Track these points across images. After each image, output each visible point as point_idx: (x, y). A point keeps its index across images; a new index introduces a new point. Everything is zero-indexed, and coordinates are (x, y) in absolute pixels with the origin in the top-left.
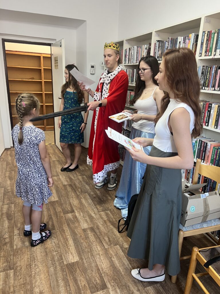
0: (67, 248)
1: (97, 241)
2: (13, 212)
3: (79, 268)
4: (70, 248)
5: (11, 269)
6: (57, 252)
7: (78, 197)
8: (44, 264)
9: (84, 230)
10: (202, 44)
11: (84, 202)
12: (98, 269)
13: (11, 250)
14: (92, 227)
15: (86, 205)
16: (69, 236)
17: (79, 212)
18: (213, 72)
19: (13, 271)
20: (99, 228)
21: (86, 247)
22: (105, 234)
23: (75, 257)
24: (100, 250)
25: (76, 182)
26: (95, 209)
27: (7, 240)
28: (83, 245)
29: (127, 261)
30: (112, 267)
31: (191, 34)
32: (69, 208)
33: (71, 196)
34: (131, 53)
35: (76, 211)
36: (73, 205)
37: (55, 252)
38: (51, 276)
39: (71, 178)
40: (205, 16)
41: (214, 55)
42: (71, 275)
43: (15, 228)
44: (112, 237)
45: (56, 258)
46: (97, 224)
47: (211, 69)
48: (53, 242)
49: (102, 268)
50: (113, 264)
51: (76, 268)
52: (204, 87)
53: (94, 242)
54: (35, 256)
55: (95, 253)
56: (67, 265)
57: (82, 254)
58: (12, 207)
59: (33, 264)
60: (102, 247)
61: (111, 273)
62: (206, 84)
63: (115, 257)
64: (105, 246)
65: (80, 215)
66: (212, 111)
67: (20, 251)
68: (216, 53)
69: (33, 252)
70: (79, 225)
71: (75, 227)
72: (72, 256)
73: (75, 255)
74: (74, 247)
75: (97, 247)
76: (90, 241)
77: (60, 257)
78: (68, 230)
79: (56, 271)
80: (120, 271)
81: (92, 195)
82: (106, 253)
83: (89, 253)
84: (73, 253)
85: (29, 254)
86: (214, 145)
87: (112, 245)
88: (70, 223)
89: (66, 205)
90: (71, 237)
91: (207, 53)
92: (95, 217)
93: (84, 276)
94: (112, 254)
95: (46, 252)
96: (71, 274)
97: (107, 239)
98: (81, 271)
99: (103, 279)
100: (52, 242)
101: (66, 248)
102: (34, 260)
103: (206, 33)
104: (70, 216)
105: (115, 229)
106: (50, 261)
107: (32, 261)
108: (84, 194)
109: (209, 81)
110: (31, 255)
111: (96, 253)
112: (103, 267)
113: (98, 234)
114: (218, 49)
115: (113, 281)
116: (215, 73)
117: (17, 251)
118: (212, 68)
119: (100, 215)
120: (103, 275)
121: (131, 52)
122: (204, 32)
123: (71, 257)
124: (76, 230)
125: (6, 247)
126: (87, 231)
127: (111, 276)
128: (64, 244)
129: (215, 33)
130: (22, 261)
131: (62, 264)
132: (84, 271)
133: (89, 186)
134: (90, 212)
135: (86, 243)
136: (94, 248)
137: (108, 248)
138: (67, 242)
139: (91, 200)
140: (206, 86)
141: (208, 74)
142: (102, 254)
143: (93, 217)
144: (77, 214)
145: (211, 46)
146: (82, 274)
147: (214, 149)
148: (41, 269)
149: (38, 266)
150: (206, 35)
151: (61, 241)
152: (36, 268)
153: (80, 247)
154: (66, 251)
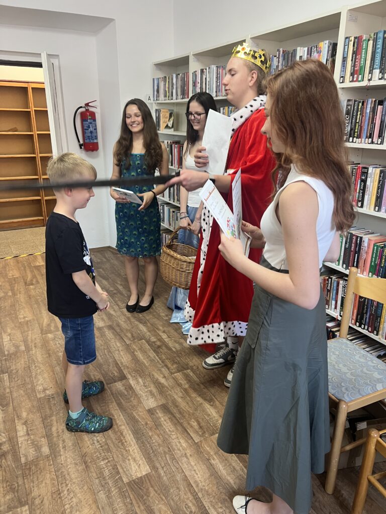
0: (125, 449)
1: (177, 429)
2: (8, 390)
3: (152, 487)
4: (130, 448)
5: (22, 504)
6: (107, 461)
7: (128, 348)
8: (85, 488)
9: (151, 412)
10: (344, 59)
11: (142, 358)
12: (190, 485)
13: (17, 467)
14: (164, 404)
15: (146, 362)
16: (124, 425)
17: (134, 376)
18: (368, 111)
19: (27, 507)
20: (177, 404)
21: (159, 445)
22: (189, 415)
23: (142, 466)
24: (185, 447)
25: (120, 321)
26: (163, 369)
27: (6, 448)
28: (154, 441)
29: (239, 462)
30: (213, 477)
31: (323, 41)
32: (115, 372)
33: (114, 347)
34: (206, 78)
35: (129, 376)
36: (122, 364)
37: (103, 460)
38: (103, 508)
39: (110, 314)
40: (349, 10)
41: (369, 80)
42: (140, 503)
43: (16, 421)
44: (203, 419)
45: (106, 473)
46: (173, 398)
47: (363, 104)
48: (95, 442)
49: (196, 482)
50: (213, 470)
51: (147, 487)
52: (351, 139)
53: (173, 433)
54: (66, 473)
55: (178, 454)
56: (129, 484)
57: (154, 459)
58: (5, 379)
59: (64, 489)
60: (189, 441)
61: (215, 488)
62: (355, 132)
63: (215, 458)
64: (194, 438)
65: (138, 383)
66: (369, 180)
67: (34, 467)
68: (372, 75)
69: (60, 465)
70: (140, 402)
71: (132, 407)
72: (137, 464)
73: (141, 462)
74: (137, 446)
75: (180, 442)
76: (164, 432)
77: (113, 469)
78: (120, 415)
79: (111, 498)
80: (230, 483)
81: (154, 342)
82: (198, 451)
83: (167, 455)
84: (138, 458)
85: (53, 470)
86: (375, 241)
87: (206, 436)
88: (122, 401)
89: (109, 365)
90: (128, 428)
91: (356, 76)
92: (166, 384)
93: (165, 502)
94: (209, 453)
95: (85, 463)
96: (140, 501)
97: (195, 424)
98: (159, 492)
99: (201, 502)
100: (93, 440)
101: (122, 450)
102: (64, 481)
103: (351, 41)
104: (120, 387)
105: (206, 404)
106: (97, 480)
107: (61, 484)
108: (139, 342)
109: (361, 127)
110: (58, 471)
111: (180, 455)
112: (198, 479)
113: (178, 415)
114: (375, 68)
115: (219, 504)
116: (371, 113)
117: (28, 467)
118: (365, 104)
119: (175, 379)
120: (200, 495)
121: (204, 77)
122: (346, 38)
123: (134, 467)
124: (136, 413)
125: (7, 462)
126: (157, 413)
127: (214, 494)
128: (117, 442)
129: (369, 40)
130: (40, 486)
131: (120, 484)
132: (164, 491)
133: (146, 326)
134: (156, 376)
135: (158, 436)
136: (174, 444)
137: (201, 441)
138: (122, 438)
139: (154, 351)
140: (356, 136)
141: (359, 113)
142: (191, 455)
143: (163, 383)
144: (132, 382)
145: (362, 63)
146: (160, 497)
147: (376, 248)
148: (80, 497)
149: (74, 492)
150: (351, 43)
151: (112, 438)
152: (72, 496)
153: (148, 445)
154: (122, 455)
